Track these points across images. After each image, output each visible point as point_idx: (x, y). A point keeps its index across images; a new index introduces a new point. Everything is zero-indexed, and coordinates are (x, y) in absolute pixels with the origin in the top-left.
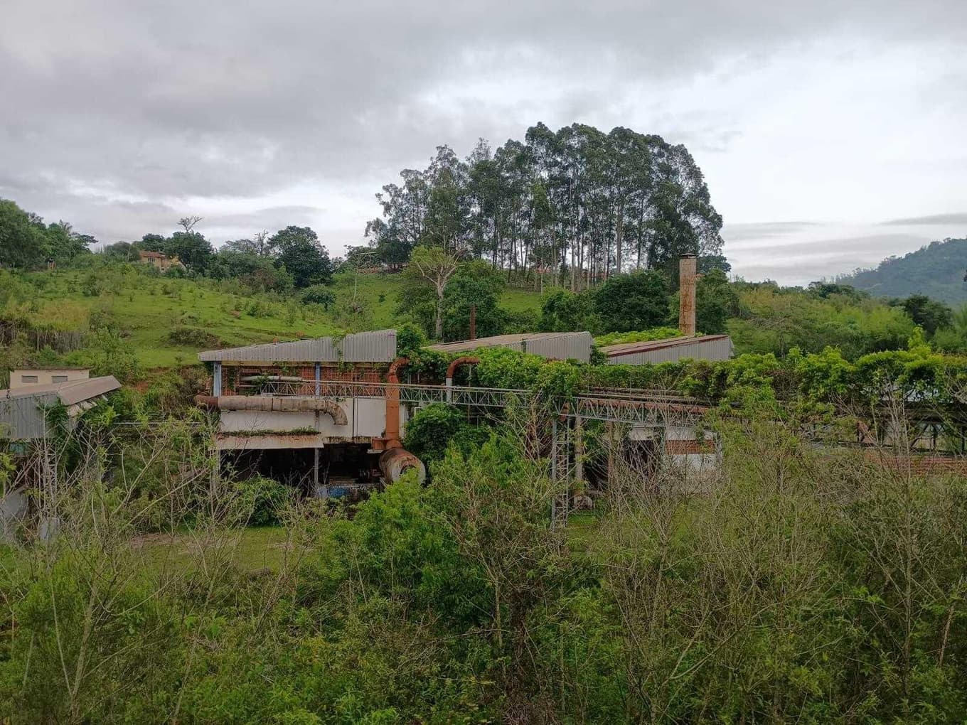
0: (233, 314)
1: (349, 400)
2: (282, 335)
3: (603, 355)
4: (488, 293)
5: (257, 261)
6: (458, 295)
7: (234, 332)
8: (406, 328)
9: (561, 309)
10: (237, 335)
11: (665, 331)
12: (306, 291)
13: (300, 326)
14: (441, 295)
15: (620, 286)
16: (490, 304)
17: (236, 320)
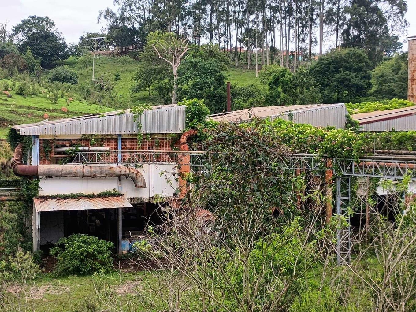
0: (5, 94)
1: (146, 166)
2: (49, 111)
3: (356, 123)
4: (217, 72)
5: (6, 46)
6: (191, 73)
7: (10, 109)
8: (194, 104)
9: (284, 84)
10: (12, 112)
11: (397, 102)
12: (52, 72)
13: (62, 103)
14: (175, 73)
15: (329, 64)
16: (220, 80)
17: (8, 99)
